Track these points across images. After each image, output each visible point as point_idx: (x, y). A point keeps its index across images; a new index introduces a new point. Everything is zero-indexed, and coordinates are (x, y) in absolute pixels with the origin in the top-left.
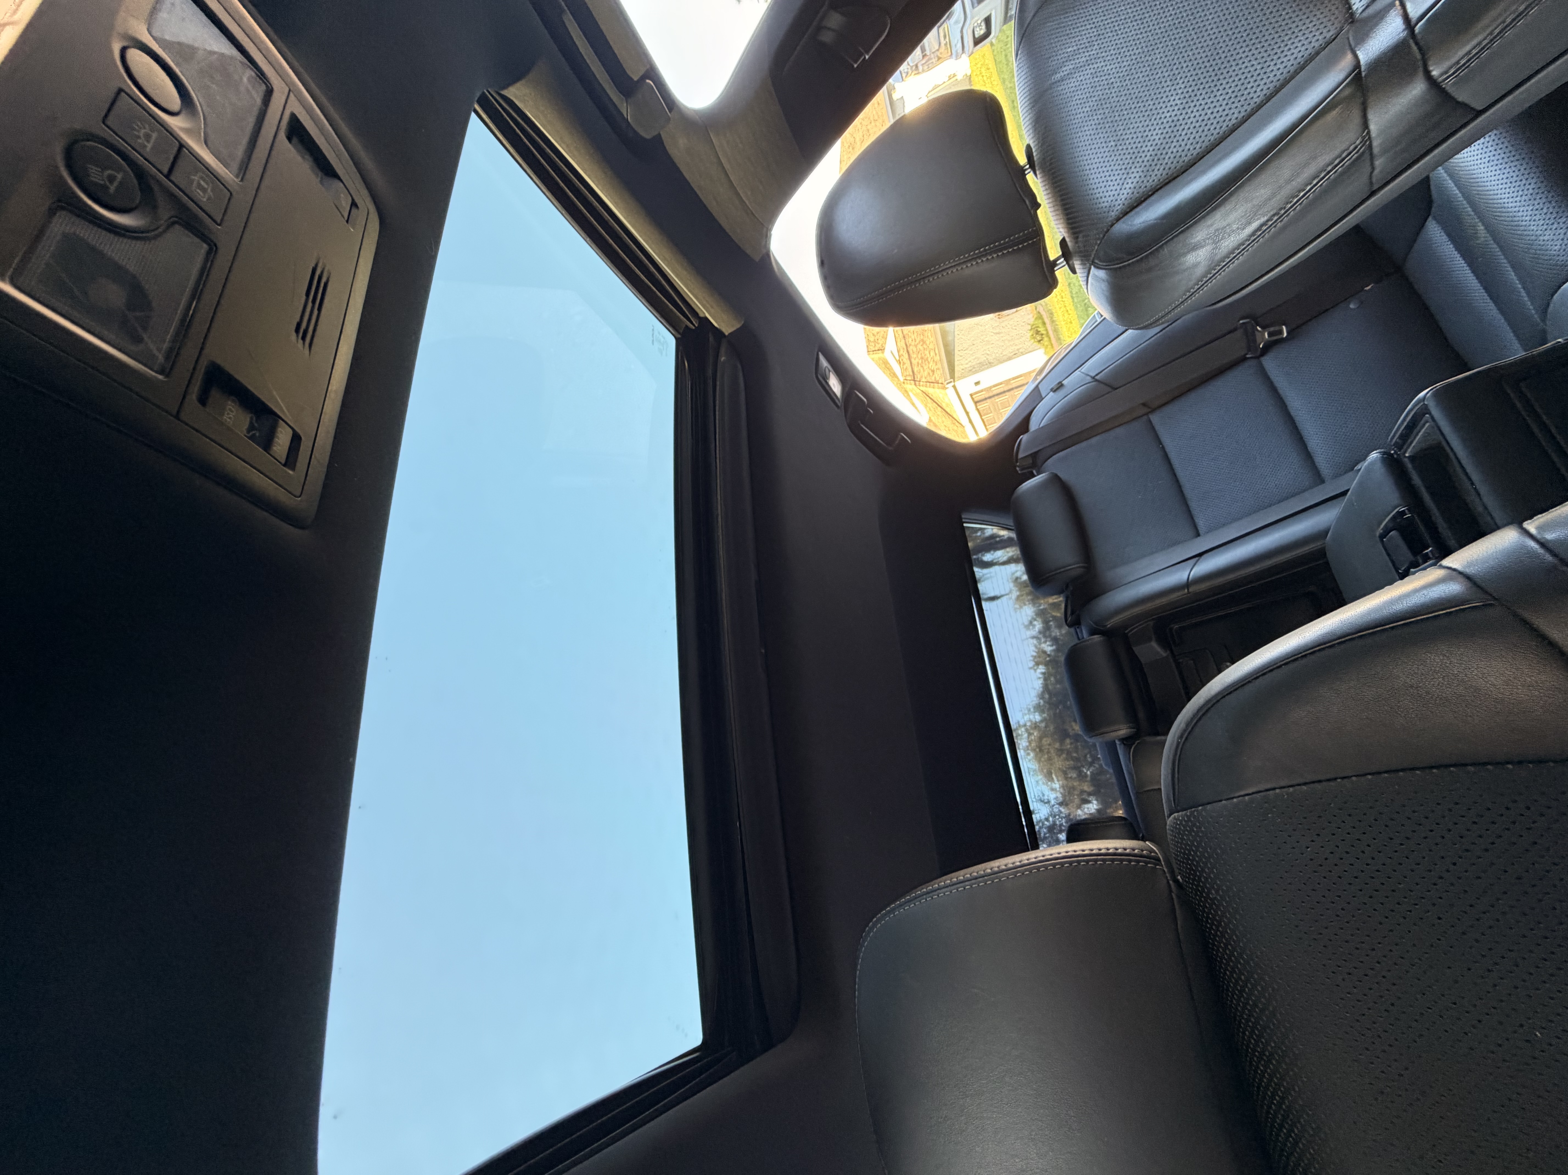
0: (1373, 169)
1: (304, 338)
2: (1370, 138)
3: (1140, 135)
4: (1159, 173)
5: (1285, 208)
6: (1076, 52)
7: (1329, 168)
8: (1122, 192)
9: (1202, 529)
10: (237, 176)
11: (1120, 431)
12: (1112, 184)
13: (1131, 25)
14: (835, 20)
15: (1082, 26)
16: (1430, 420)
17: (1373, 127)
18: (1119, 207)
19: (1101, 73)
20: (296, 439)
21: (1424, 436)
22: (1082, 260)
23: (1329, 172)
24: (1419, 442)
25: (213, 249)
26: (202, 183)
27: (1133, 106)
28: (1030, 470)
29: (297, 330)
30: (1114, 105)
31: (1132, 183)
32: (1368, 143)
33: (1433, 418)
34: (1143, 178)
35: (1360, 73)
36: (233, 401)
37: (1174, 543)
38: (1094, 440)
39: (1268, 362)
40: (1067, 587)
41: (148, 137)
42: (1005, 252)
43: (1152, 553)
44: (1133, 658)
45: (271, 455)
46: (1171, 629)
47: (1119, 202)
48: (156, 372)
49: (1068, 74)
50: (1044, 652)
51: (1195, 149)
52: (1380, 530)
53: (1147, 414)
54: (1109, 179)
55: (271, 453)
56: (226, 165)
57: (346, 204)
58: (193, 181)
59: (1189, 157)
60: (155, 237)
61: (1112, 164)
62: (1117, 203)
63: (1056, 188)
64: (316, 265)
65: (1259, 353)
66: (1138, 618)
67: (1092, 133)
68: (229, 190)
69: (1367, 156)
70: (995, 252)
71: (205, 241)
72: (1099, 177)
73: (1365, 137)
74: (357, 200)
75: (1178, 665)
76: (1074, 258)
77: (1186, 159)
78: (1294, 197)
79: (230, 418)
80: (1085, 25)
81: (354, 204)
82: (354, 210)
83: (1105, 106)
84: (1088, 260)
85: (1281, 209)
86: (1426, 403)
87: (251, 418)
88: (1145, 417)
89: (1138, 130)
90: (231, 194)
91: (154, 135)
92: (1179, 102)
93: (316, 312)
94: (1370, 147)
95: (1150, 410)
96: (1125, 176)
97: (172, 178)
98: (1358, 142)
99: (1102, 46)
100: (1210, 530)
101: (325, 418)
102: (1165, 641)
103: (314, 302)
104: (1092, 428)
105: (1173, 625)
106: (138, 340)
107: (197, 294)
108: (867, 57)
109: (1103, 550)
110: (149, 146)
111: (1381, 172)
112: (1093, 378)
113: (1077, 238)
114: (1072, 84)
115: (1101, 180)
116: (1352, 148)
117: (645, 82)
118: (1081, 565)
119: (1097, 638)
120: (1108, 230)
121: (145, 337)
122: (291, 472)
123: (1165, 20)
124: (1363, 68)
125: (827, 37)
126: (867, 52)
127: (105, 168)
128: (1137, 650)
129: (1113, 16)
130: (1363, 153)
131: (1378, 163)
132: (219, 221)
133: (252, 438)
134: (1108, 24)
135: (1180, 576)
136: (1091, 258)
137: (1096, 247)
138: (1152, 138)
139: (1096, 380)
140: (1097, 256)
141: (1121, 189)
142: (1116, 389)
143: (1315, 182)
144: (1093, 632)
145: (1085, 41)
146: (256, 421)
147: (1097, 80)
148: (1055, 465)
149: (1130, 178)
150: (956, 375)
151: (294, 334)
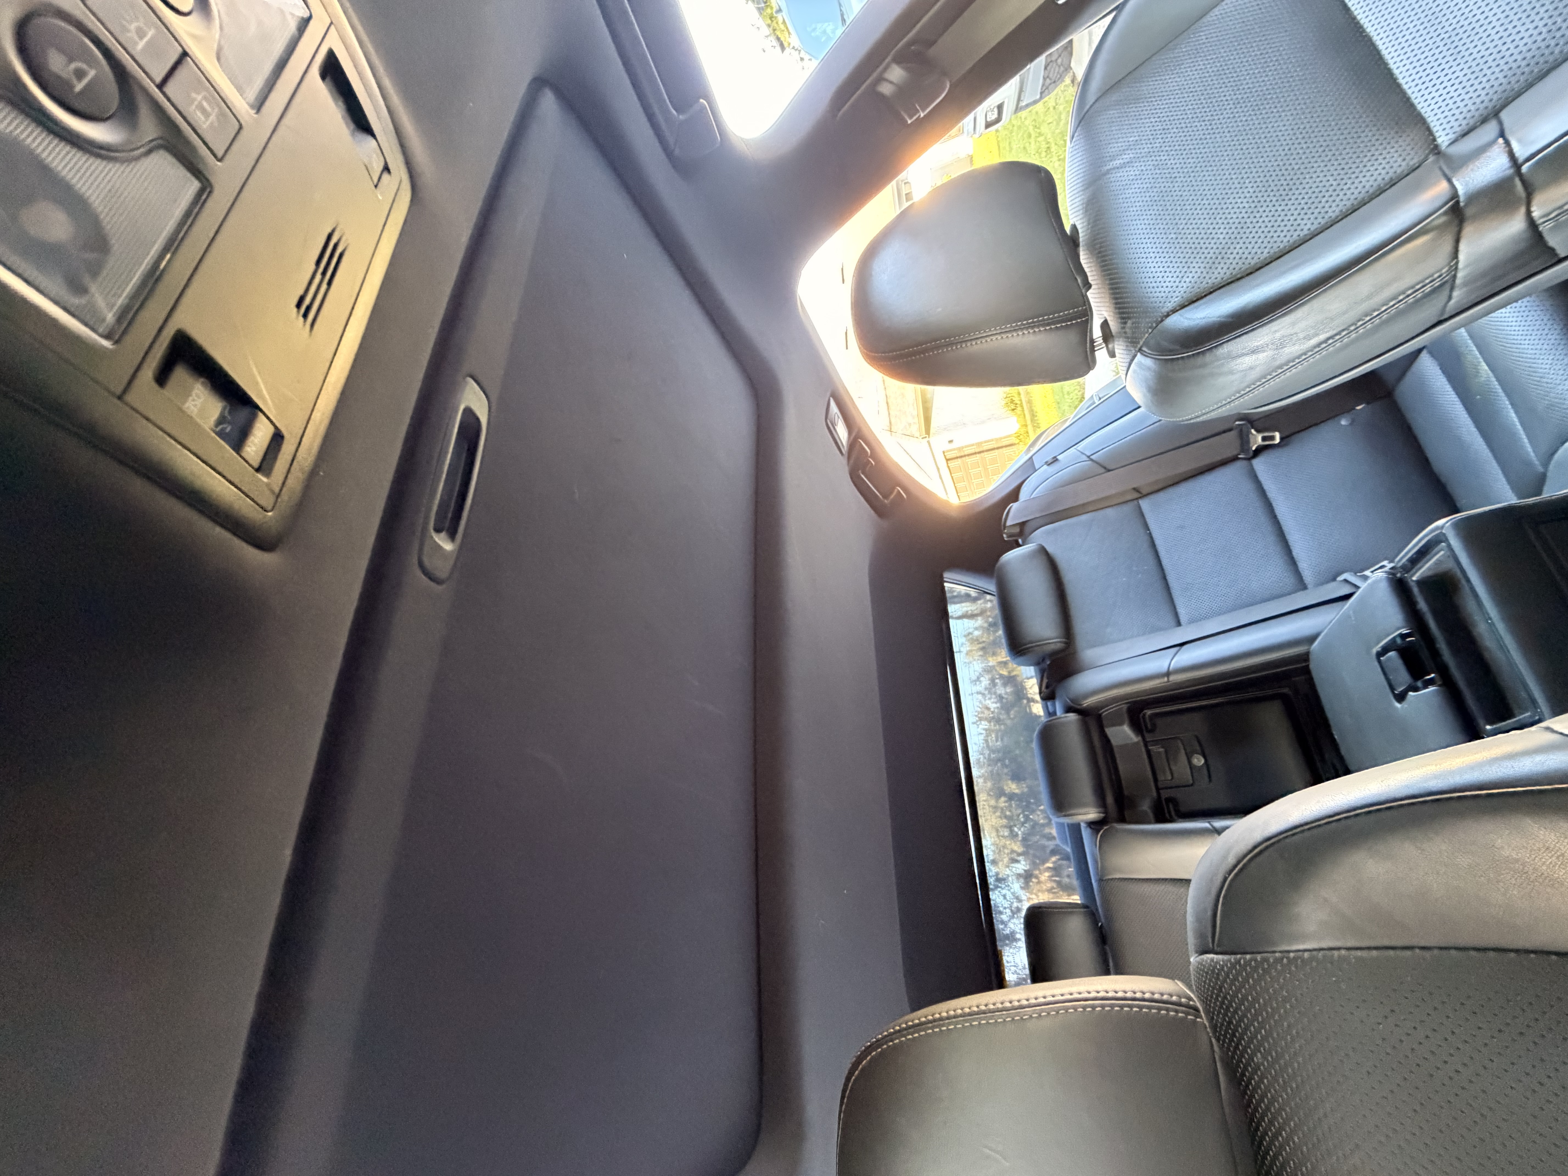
0: (1450, 298)
1: (305, 316)
2: (1456, 268)
3: (1203, 232)
4: (1222, 272)
5: (1356, 325)
6: (1138, 142)
7: (1409, 292)
8: (1181, 285)
9: (1183, 618)
10: (252, 106)
11: (1110, 512)
12: (1170, 275)
13: (1198, 125)
14: (896, 73)
15: (1146, 118)
16: (1446, 549)
17: (1462, 257)
18: (1176, 299)
19: (1164, 166)
20: (278, 438)
21: (1436, 563)
22: (1127, 346)
23: (1408, 296)
24: (1429, 569)
25: (206, 188)
26: (205, 104)
27: (1197, 203)
28: (1014, 538)
29: (299, 305)
30: (1176, 198)
31: (1193, 277)
32: (1453, 273)
33: (1449, 546)
34: (1205, 274)
35: (1458, 202)
36: (203, 383)
37: (1155, 630)
38: (1084, 517)
39: (1259, 464)
40: (1043, 660)
41: (141, 34)
42: (1053, 327)
43: (1132, 637)
44: (1106, 741)
45: (241, 456)
46: (1144, 715)
47: (1177, 294)
48: (101, 336)
49: (1128, 163)
50: (988, 709)
51: (1262, 253)
52: (1378, 648)
53: (1137, 499)
54: (1168, 270)
55: (243, 454)
56: (240, 89)
57: (378, 167)
58: (194, 100)
59: (1256, 260)
60: (129, 161)
61: (1172, 255)
62: (1175, 295)
63: (1105, 271)
64: (333, 231)
65: (1251, 454)
66: (1115, 700)
67: (1152, 222)
68: (238, 121)
69: (1448, 286)
70: (1043, 325)
71: (197, 178)
72: (1157, 266)
73: (1452, 266)
74: (390, 166)
75: (1149, 753)
76: (1116, 343)
77: (1253, 262)
78: (1366, 316)
79: (195, 406)
80: (1150, 118)
81: (386, 169)
82: (385, 176)
83: (1166, 199)
84: (1135, 347)
85: (1352, 325)
86: (1444, 531)
87: (224, 409)
88: (1135, 502)
89: (1201, 227)
90: (241, 127)
91: (151, 33)
92: (1247, 205)
93: (324, 286)
94: (1455, 276)
95: (1140, 495)
96: (1185, 269)
97: (166, 89)
98: (1444, 271)
99: (1167, 140)
100: (1192, 621)
101: (316, 415)
102: (1137, 725)
103: (324, 273)
104: (1084, 505)
105: (1145, 711)
106: (80, 289)
107: (173, 244)
108: (922, 115)
109: (1082, 627)
110: (141, 45)
111: (1457, 302)
112: (1089, 457)
113: (1125, 323)
114: (1132, 173)
115: (1159, 270)
116: (1436, 275)
117: (698, 101)
118: (1059, 640)
119: (1072, 716)
120: (1162, 321)
121: (93, 288)
122: (265, 480)
123: (1235, 125)
124: (1462, 199)
125: (886, 89)
126: (923, 110)
127: (71, 60)
128: (1110, 731)
129: (1179, 113)
130: (1446, 282)
131: (1456, 294)
132: (220, 154)
133: (220, 434)
134: (1174, 120)
135: (1161, 663)
136: (1139, 346)
137: (1147, 335)
138: (1216, 236)
139: (1092, 460)
140: (1146, 344)
141: (1180, 282)
142: (1109, 471)
143: (1392, 303)
144: (1069, 710)
145: (1148, 132)
146: (230, 413)
147: (1158, 172)
148: (1040, 537)
149: (1191, 272)
150: (932, 431)
151: (295, 310)
